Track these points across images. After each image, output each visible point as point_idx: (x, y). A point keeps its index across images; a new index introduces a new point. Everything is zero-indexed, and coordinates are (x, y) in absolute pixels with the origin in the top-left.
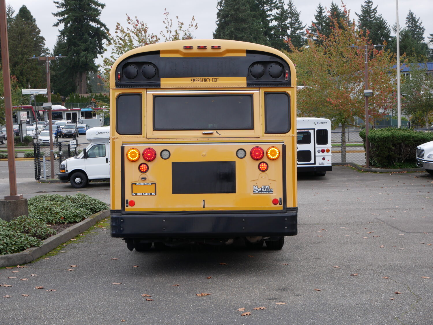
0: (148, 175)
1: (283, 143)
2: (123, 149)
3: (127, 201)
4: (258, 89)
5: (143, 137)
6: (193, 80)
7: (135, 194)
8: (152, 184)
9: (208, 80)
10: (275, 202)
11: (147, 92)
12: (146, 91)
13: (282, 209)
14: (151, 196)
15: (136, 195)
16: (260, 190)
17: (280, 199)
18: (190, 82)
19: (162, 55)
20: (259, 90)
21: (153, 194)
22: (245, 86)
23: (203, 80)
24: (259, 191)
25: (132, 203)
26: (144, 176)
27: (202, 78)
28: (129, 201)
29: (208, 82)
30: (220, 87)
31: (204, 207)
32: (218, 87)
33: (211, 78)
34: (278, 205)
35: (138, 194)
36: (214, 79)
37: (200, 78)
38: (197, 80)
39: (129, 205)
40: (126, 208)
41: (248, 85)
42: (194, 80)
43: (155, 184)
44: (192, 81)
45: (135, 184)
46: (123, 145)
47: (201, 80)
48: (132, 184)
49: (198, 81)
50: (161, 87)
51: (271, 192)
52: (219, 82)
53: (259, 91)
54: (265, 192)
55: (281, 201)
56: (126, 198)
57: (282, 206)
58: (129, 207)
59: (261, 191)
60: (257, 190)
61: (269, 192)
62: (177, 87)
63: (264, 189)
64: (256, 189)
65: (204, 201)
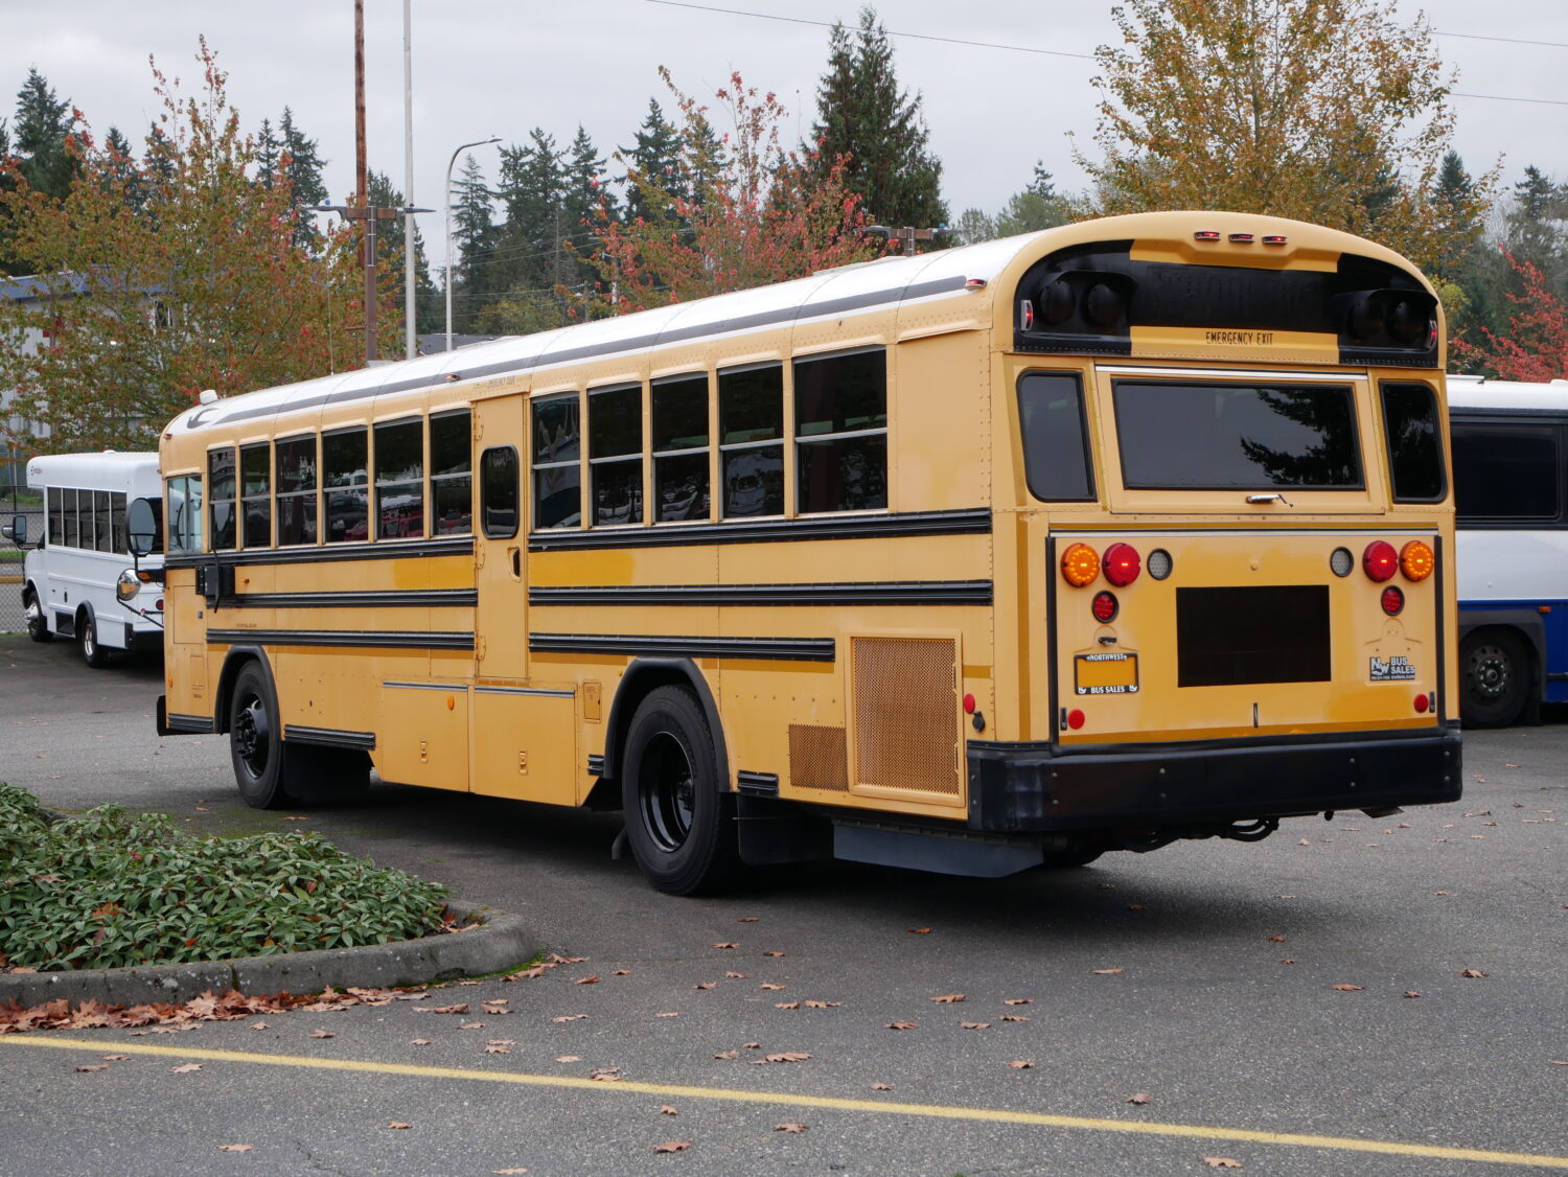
0: (1118, 627)
1: (1435, 533)
2: (1051, 545)
3: (1064, 711)
4: (1364, 372)
5: (1105, 509)
6: (1210, 335)
7: (1084, 691)
8: (1129, 656)
9: (1247, 337)
10: (1421, 704)
11: (1098, 368)
12: (1092, 364)
13: (1435, 724)
14: (1128, 696)
15: (1089, 692)
16: (1385, 669)
17: (1432, 694)
18: (1204, 342)
19: (1135, 255)
20: (1366, 374)
21: (1133, 688)
22: (1335, 361)
23: (1236, 336)
24: (1385, 675)
25: (1077, 719)
26: (1106, 632)
27: (1233, 331)
28: (1068, 713)
29: (1249, 345)
30: (1276, 360)
31: (1256, 725)
32: (1271, 360)
33: (1255, 332)
34: (1427, 714)
35: (1093, 690)
36: (1261, 336)
37: (1227, 331)
38: (1221, 335)
39: (1069, 727)
40: (1061, 733)
41: (1343, 357)
42: (1213, 337)
43: (1135, 656)
44: (1209, 341)
45: (1084, 657)
46: (1052, 535)
47: (1231, 337)
48: (1077, 658)
49: (1224, 338)
50: (1133, 355)
51: (1409, 676)
52: (1275, 345)
53: (1365, 377)
54: (1399, 677)
55: (1433, 703)
56: (1061, 705)
57: (1435, 715)
58: (1070, 732)
59: (1389, 673)
60: (1380, 671)
61: (1405, 675)
62: (1172, 356)
63: (1396, 666)
64: (1378, 667)
65: (1256, 705)
